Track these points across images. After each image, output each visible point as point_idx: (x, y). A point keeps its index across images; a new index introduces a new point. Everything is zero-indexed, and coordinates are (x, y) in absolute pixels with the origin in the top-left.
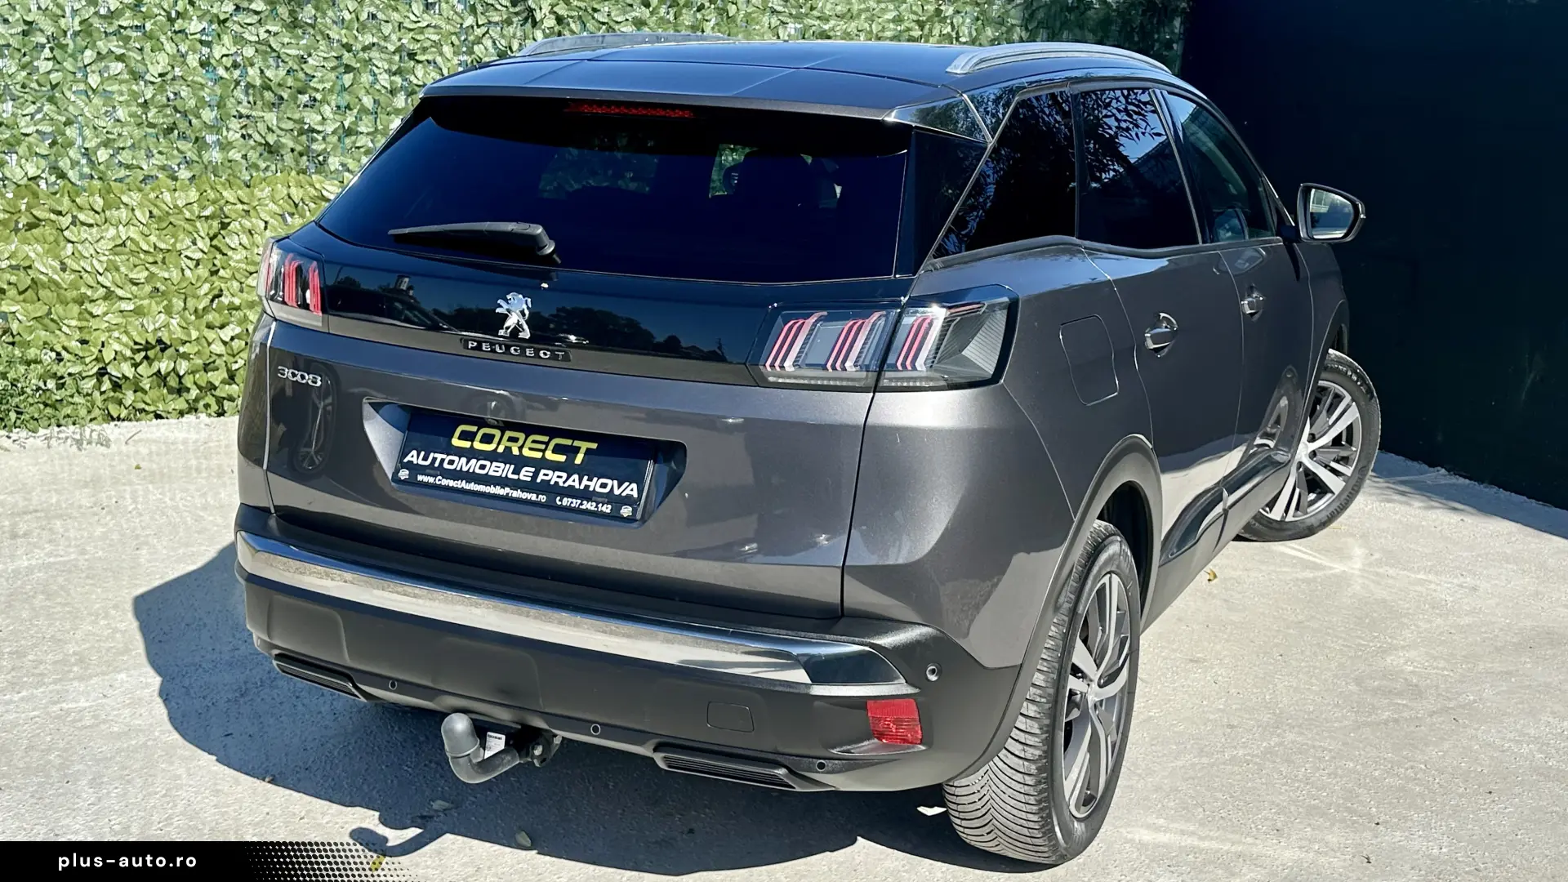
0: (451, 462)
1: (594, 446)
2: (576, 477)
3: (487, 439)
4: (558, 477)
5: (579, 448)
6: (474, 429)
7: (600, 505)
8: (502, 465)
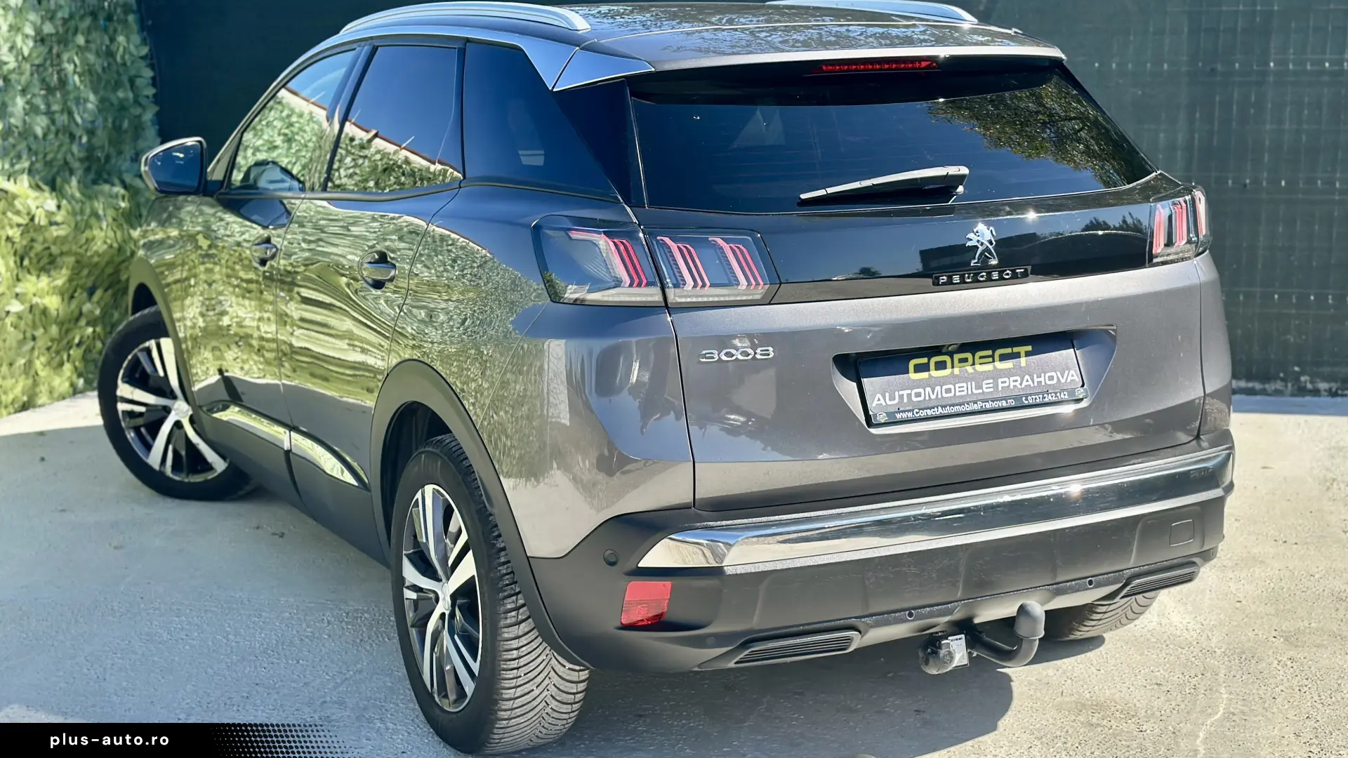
0: (918, 395)
1: (1029, 348)
2: (1027, 377)
3: (941, 366)
4: (1014, 381)
5: (1019, 353)
6: (925, 360)
7: (1058, 394)
8: (964, 385)
